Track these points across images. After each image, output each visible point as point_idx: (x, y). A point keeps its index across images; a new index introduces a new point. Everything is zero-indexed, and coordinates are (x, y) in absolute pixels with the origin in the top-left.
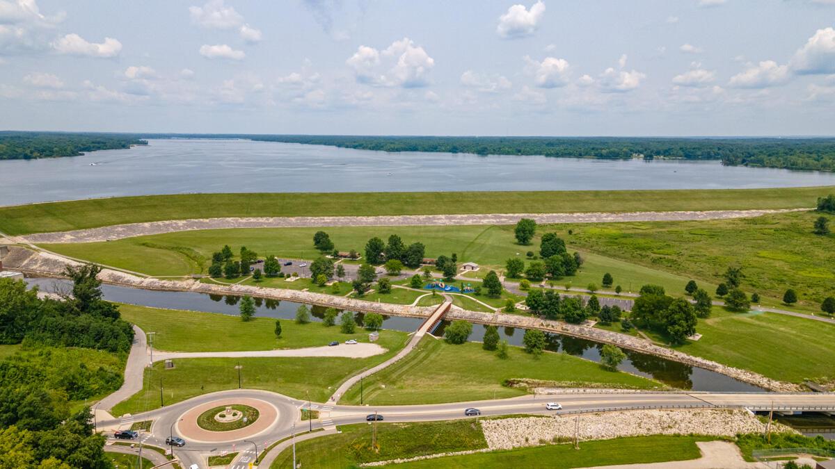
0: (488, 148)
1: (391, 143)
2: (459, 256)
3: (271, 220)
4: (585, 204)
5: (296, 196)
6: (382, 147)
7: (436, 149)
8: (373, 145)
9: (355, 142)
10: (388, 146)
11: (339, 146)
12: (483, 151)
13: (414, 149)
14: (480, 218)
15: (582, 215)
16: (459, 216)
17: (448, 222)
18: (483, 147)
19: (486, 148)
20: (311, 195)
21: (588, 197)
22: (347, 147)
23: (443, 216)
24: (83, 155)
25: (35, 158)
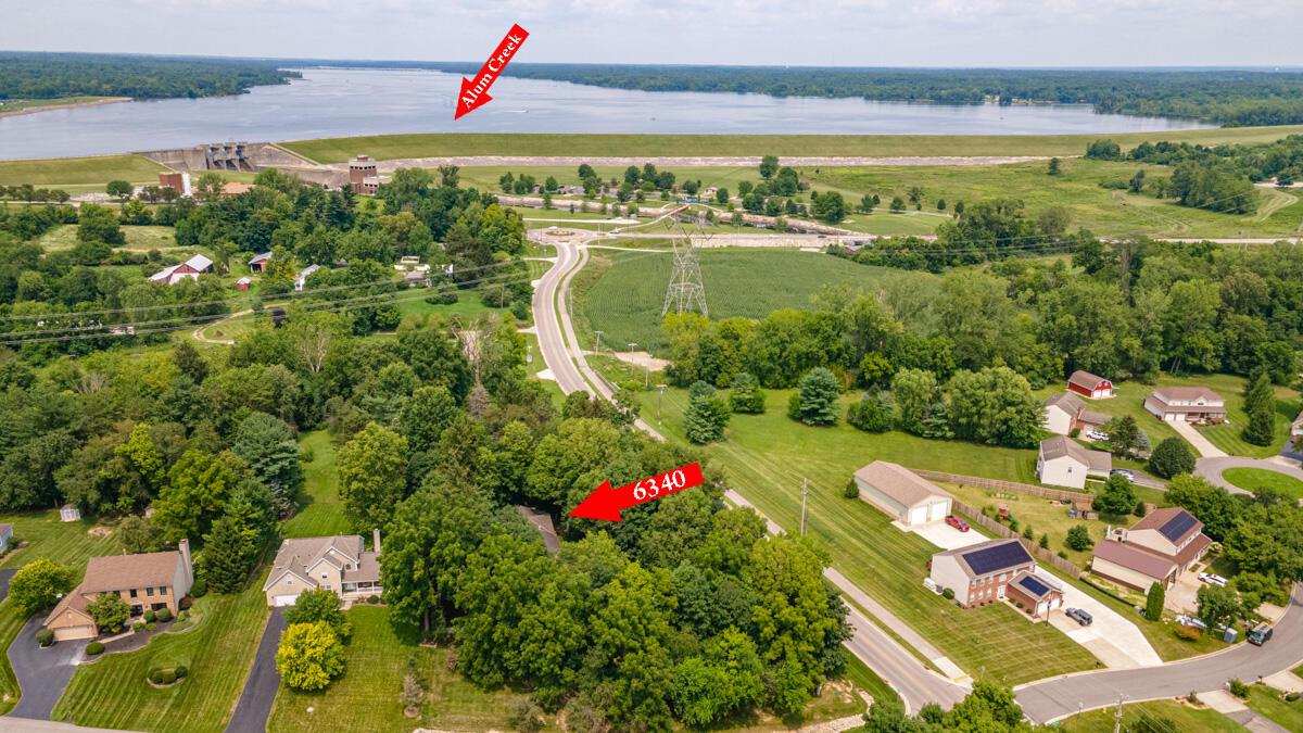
0: (789, 86)
1: (652, 78)
2: (703, 185)
3: (531, 159)
4: (849, 148)
5: (551, 137)
6: (638, 83)
7: (715, 86)
9: (598, 76)
10: (648, 82)
11: (575, 81)
12: (781, 90)
13: (683, 87)
14: (737, 160)
15: (842, 159)
16: (715, 158)
17: (703, 164)
19: (785, 86)
20: (566, 136)
21: (853, 142)
22: (587, 84)
23: (699, 159)
24: (249, 92)
25: (201, 96)
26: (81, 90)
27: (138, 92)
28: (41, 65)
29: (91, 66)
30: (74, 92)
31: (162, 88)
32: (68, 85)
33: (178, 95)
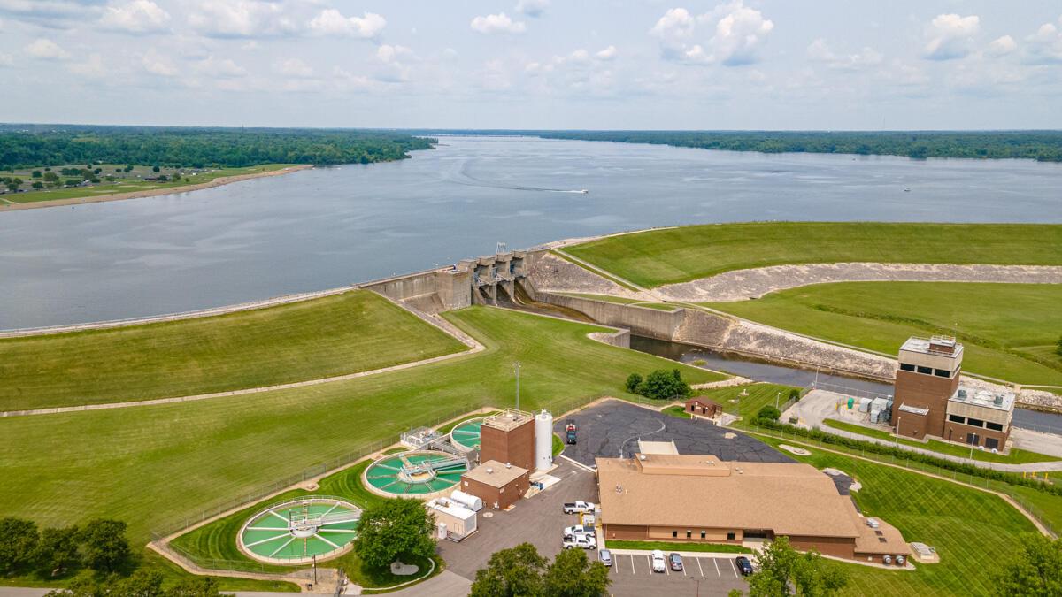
8: (737, 143)
18: (919, 147)
19: (925, 148)
24: (409, 157)
25: (372, 162)
26: (269, 159)
27: (318, 159)
28: (239, 136)
29: (277, 136)
30: (263, 160)
31: (339, 154)
32: (258, 153)
33: (352, 161)
